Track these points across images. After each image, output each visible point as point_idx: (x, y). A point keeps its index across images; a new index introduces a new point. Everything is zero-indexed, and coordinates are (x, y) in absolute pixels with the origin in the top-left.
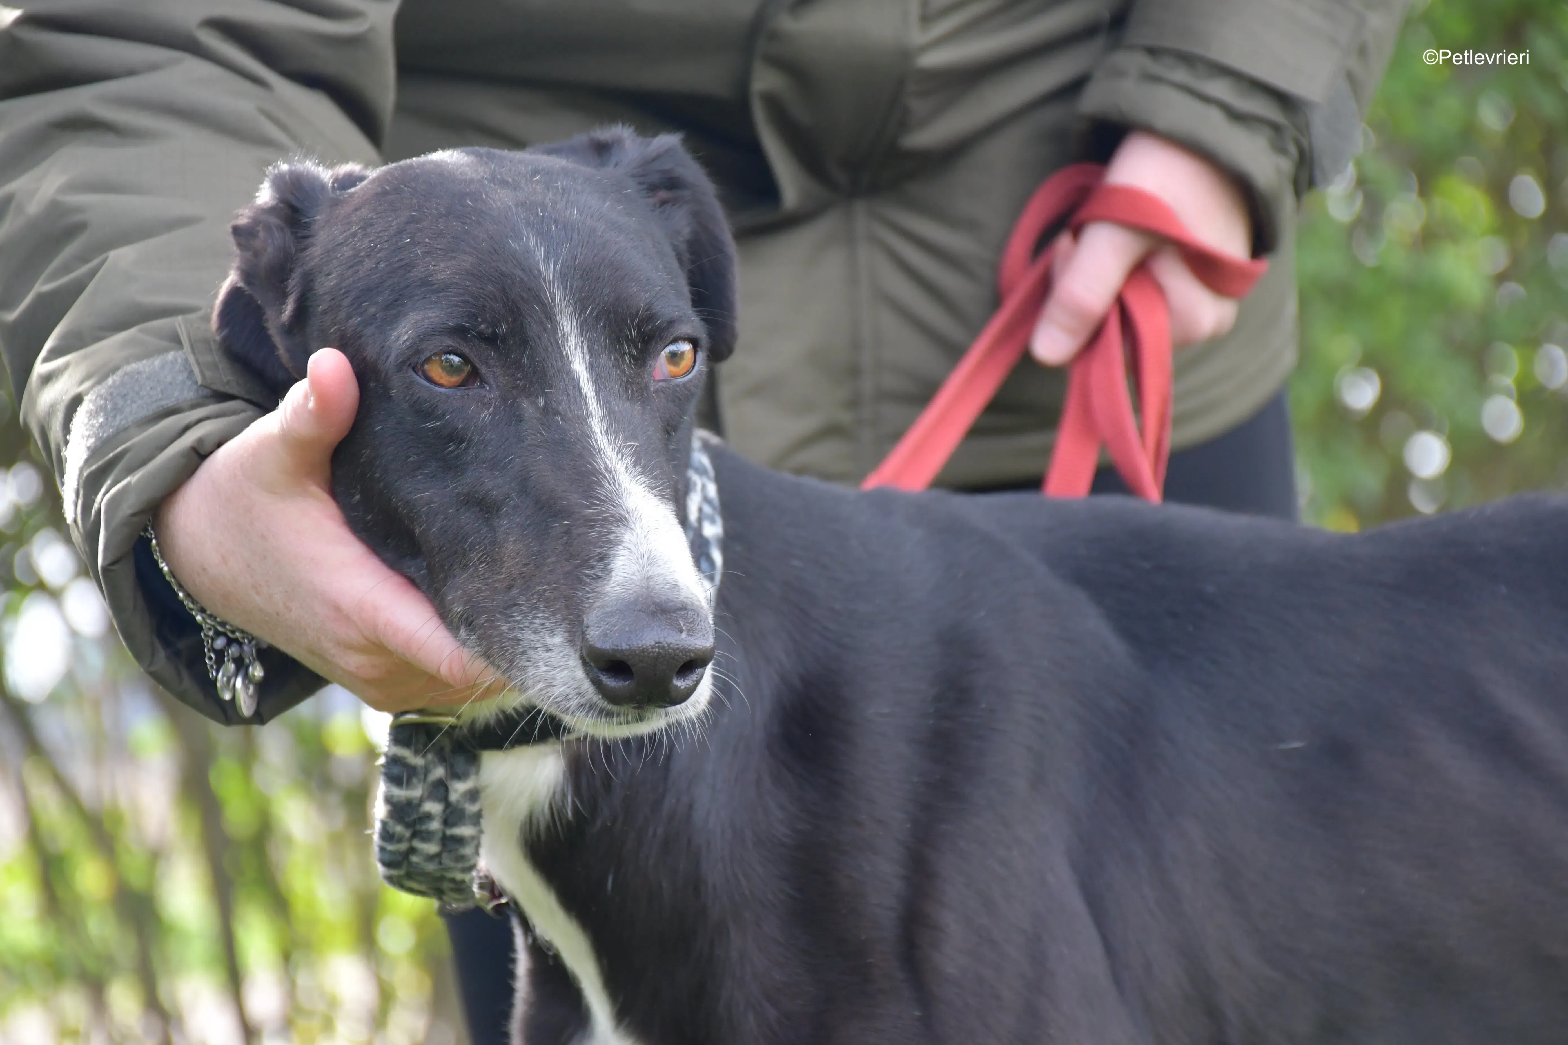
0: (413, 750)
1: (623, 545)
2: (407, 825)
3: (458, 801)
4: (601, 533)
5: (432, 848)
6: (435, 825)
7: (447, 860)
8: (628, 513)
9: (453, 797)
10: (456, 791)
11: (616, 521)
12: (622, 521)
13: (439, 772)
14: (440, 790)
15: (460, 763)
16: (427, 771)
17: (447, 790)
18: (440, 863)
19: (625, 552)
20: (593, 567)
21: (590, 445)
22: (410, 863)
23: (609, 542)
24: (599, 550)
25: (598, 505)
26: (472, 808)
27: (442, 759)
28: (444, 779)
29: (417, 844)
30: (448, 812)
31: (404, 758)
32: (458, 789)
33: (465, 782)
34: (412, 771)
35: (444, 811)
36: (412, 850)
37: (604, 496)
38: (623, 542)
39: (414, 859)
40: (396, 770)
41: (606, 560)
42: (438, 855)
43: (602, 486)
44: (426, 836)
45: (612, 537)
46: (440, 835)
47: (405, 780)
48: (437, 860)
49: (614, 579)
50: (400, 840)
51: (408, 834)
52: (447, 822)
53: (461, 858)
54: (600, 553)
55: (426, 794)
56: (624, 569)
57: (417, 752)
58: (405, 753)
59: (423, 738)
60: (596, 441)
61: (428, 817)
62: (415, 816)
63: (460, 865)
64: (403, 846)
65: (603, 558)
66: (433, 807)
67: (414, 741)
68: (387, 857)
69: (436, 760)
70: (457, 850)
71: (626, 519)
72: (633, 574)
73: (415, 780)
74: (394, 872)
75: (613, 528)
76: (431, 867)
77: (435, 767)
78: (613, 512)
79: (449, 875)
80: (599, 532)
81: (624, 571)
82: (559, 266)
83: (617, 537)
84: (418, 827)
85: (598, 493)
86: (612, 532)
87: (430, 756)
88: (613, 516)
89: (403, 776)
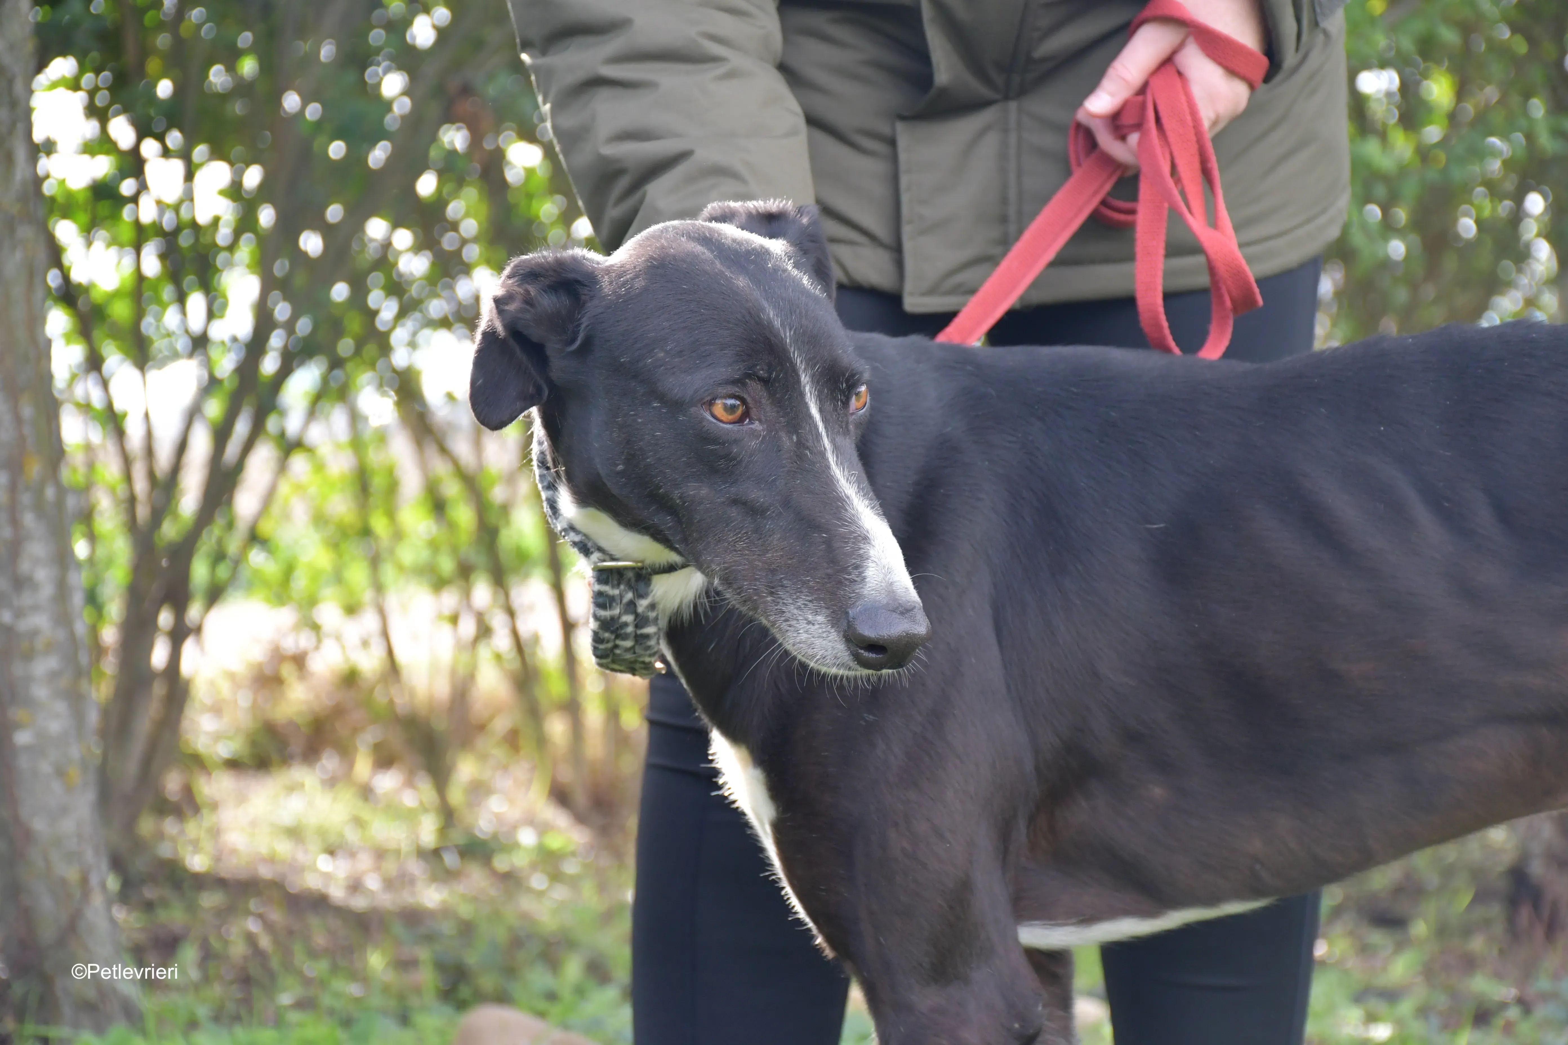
0: (610, 585)
1: (871, 559)
2: (612, 632)
3: (643, 612)
4: (854, 548)
5: (628, 644)
6: (630, 629)
7: (638, 650)
8: (868, 532)
9: (640, 610)
10: (641, 605)
11: (863, 540)
12: (866, 539)
13: (629, 596)
14: (631, 607)
15: (641, 586)
16: (621, 596)
17: (635, 606)
18: (635, 653)
19: (873, 565)
20: (850, 574)
21: (831, 475)
22: (614, 654)
23: (861, 556)
24: (854, 561)
25: (847, 526)
26: (652, 615)
27: (630, 587)
28: (633, 599)
29: (618, 642)
30: (638, 620)
31: (606, 592)
32: (643, 604)
33: (646, 599)
34: (612, 599)
35: (635, 620)
36: (616, 646)
37: (849, 518)
38: (870, 557)
39: (618, 651)
40: (601, 600)
41: (859, 569)
42: (633, 648)
43: (846, 510)
44: (625, 637)
45: (861, 552)
46: (633, 635)
47: (608, 605)
48: (632, 651)
49: (868, 585)
50: (608, 642)
51: (613, 637)
52: (637, 626)
53: (649, 648)
54: (854, 564)
55: (622, 611)
56: (874, 578)
57: (613, 587)
58: (606, 588)
59: (616, 577)
60: (834, 472)
61: (626, 624)
62: (617, 626)
63: (648, 652)
64: (610, 645)
65: (857, 567)
66: (628, 618)
67: (610, 580)
68: (599, 653)
69: (627, 588)
70: (645, 643)
71: (868, 537)
72: (881, 582)
73: (614, 604)
74: (604, 661)
75: (862, 545)
76: (629, 656)
77: (627, 593)
78: (859, 533)
79: (641, 659)
80: (852, 548)
81: (875, 579)
82: (792, 333)
83: (865, 552)
84: (618, 632)
85: (846, 516)
86: (860, 548)
87: (622, 587)
88: (859, 536)
89: (606, 604)
